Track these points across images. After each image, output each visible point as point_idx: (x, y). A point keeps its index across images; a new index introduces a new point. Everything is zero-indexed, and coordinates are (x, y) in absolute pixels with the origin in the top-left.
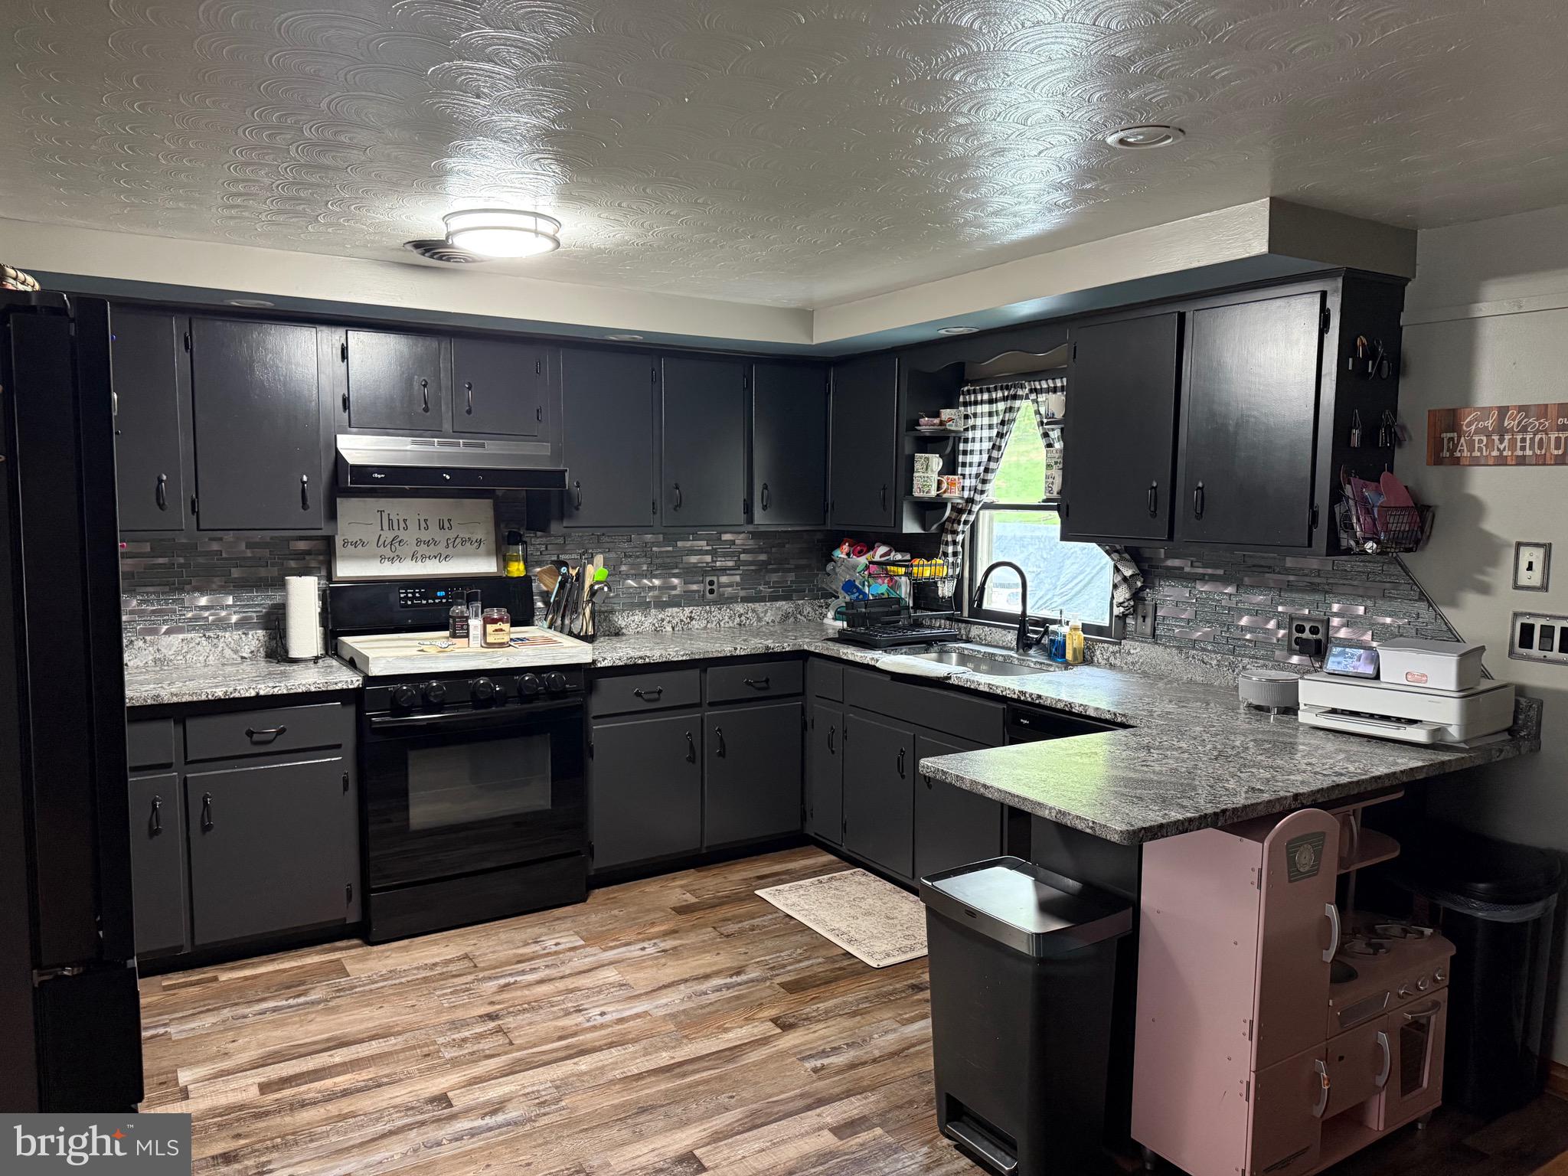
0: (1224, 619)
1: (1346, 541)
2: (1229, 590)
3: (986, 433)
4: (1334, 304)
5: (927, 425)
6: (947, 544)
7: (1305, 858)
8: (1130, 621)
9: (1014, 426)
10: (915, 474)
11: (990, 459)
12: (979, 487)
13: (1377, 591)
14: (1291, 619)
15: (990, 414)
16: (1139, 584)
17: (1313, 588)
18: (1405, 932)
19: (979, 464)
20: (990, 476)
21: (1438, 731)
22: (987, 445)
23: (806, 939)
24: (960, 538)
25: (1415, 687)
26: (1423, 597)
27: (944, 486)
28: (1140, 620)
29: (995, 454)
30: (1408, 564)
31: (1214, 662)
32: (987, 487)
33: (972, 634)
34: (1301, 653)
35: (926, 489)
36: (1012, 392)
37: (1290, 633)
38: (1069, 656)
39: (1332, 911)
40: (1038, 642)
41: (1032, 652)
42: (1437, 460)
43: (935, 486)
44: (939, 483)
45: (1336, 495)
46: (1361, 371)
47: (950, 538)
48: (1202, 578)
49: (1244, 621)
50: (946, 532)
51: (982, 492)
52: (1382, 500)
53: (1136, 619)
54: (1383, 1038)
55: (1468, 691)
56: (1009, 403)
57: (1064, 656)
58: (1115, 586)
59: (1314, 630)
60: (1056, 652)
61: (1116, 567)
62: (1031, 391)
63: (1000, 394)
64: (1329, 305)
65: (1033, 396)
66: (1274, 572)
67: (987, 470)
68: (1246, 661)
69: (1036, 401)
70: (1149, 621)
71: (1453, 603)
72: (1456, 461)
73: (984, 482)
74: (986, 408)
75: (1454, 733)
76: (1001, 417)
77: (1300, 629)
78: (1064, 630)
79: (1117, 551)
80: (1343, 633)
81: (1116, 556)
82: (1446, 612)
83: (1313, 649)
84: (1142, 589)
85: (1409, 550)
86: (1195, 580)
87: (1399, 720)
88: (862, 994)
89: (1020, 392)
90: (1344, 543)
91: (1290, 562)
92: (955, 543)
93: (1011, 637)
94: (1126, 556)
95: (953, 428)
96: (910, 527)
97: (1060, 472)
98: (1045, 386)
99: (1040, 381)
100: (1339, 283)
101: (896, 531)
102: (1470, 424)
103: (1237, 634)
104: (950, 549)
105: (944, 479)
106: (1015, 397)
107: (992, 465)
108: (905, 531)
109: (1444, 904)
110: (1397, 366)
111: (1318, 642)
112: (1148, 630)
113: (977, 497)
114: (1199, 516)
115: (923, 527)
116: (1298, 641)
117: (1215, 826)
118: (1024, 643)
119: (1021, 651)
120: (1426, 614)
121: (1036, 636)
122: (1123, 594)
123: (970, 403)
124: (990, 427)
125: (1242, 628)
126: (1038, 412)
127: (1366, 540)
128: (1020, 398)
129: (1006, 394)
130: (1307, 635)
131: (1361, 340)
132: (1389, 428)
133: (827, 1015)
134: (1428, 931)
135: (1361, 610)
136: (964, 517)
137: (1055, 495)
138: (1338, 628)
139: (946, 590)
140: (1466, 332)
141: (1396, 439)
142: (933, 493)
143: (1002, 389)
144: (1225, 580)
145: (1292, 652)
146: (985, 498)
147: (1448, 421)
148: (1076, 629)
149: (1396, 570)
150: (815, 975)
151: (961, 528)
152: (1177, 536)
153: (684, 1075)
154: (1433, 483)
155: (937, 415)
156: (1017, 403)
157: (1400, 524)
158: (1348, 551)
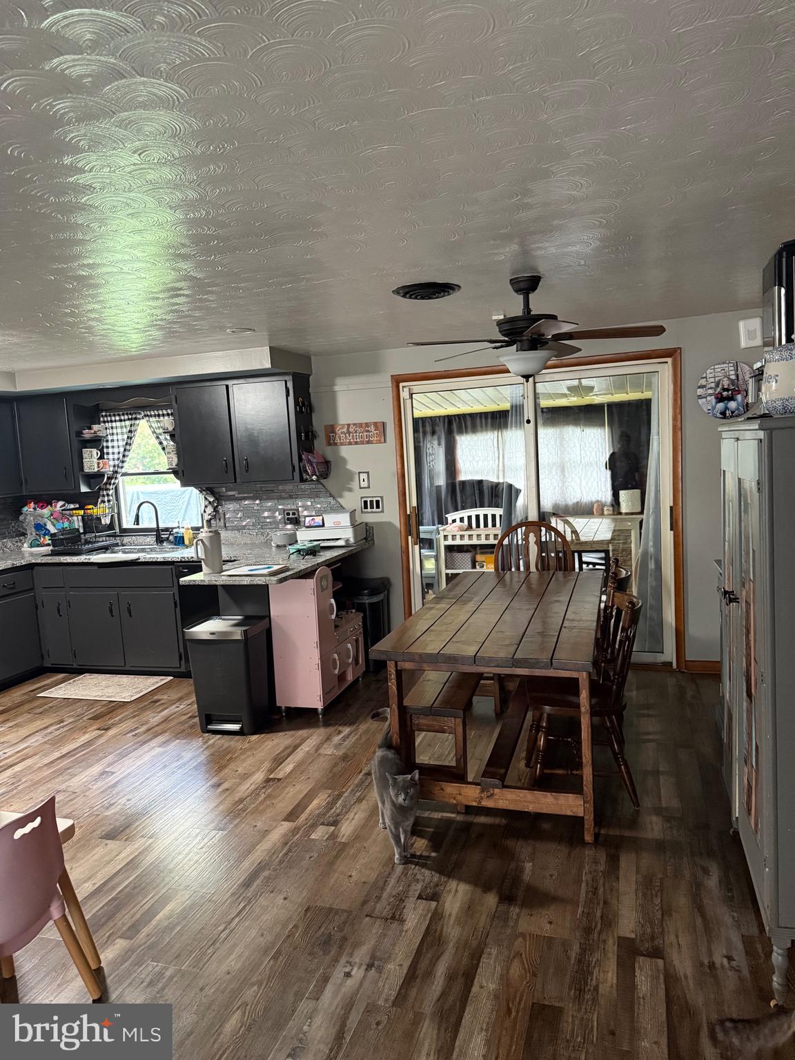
0: (256, 515)
1: (305, 476)
2: (258, 502)
3: (120, 437)
4: (290, 385)
5: (87, 434)
6: (103, 496)
7: (324, 583)
8: (213, 522)
9: (137, 434)
10: (84, 460)
11: (125, 450)
12: (120, 465)
13: (314, 495)
14: (284, 511)
15: (122, 427)
16: (216, 505)
17: (291, 497)
18: (347, 612)
19: (119, 453)
20: (125, 459)
21: (347, 541)
22: (121, 443)
23: (83, 703)
24: (110, 492)
25: (337, 526)
26: (331, 496)
27: (101, 465)
28: (218, 521)
29: (128, 447)
30: (325, 485)
31: (255, 534)
32: (125, 464)
33: (124, 542)
34: (291, 523)
35: (92, 468)
36: (134, 416)
37: (284, 516)
38: (187, 542)
39: (333, 601)
40: (168, 538)
41: (165, 544)
42: (329, 444)
43: (96, 466)
44: (98, 463)
45: (300, 459)
46: (301, 411)
47: (105, 493)
48: (245, 499)
49: (266, 514)
50: (103, 490)
51: (122, 467)
52: (315, 461)
53: (216, 521)
54: (349, 645)
55: (354, 525)
56: (133, 422)
57: (183, 543)
58: (206, 507)
59: (294, 514)
60: (179, 541)
61: (205, 498)
62: (145, 416)
63: (126, 417)
64: (288, 385)
65: (147, 418)
66: (274, 492)
67: (124, 456)
68: (268, 530)
69: (148, 421)
70: (222, 520)
71: (341, 496)
72: (336, 444)
73: (123, 462)
74: (118, 424)
75: (352, 540)
76: (128, 429)
77: (288, 514)
78: (182, 531)
79: (204, 490)
80: (306, 513)
81: (204, 492)
82: (339, 500)
83: (294, 521)
84: (217, 507)
85: (325, 478)
86: (241, 500)
87: (333, 539)
88: (132, 711)
89: (138, 416)
90: (305, 477)
91: (281, 487)
92: (108, 495)
93: (151, 539)
94: (208, 492)
95: (101, 435)
96: (84, 489)
97: (176, 455)
98: (153, 413)
99: (150, 411)
100: (291, 377)
101: (76, 491)
102: (339, 430)
103: (262, 520)
104: (106, 499)
105: (101, 461)
106: (136, 419)
107: (127, 453)
108: (82, 491)
109: (356, 601)
110: (311, 409)
111: (296, 518)
112: (223, 524)
113: (119, 470)
114: (247, 471)
115: (90, 488)
116: (288, 519)
117: (293, 578)
118: (160, 540)
119: (159, 544)
120: (333, 502)
121: (166, 536)
122: (210, 510)
123: (108, 422)
124: (122, 433)
125: (265, 518)
126: (151, 427)
127: (313, 475)
128: (139, 419)
129: (130, 417)
130: (291, 516)
131: (300, 399)
132: (312, 432)
133: (121, 721)
134: (354, 611)
135: (309, 503)
136: (113, 481)
137: (174, 466)
138: (302, 512)
139: (106, 521)
140: (333, 396)
141: (314, 436)
142: (96, 470)
143: (127, 414)
144: (254, 498)
145: (286, 524)
146: (123, 470)
147: (331, 429)
148: (188, 529)
149: (320, 486)
150: (102, 712)
151: (111, 487)
152: (237, 480)
153: (74, 755)
154: (328, 452)
155: (90, 428)
156: (137, 422)
157: (322, 468)
158: (306, 480)
